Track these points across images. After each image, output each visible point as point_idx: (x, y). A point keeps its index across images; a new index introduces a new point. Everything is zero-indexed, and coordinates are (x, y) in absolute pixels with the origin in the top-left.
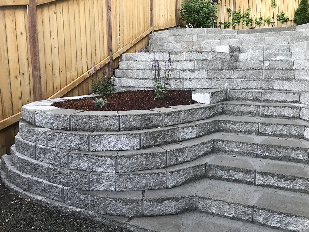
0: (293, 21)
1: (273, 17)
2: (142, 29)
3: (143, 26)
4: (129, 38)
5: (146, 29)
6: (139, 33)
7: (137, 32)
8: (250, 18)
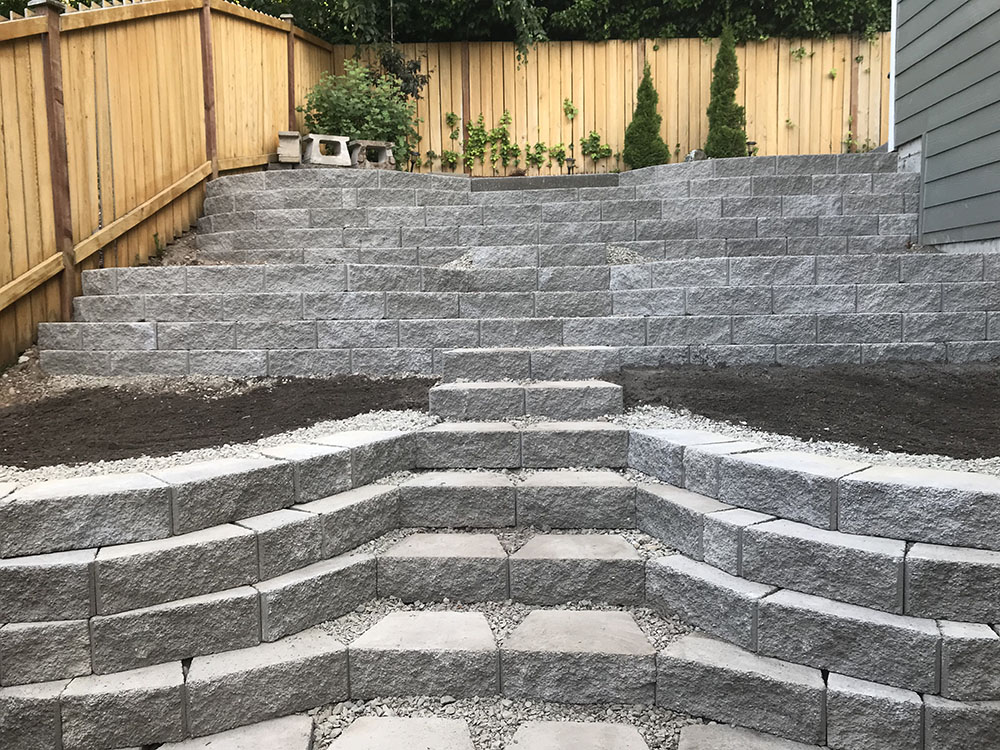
0: (621, 158)
1: (572, 145)
2: (177, 164)
3: (182, 157)
4: (132, 192)
5: (191, 165)
6: (170, 178)
7: (159, 173)
8: (511, 145)
